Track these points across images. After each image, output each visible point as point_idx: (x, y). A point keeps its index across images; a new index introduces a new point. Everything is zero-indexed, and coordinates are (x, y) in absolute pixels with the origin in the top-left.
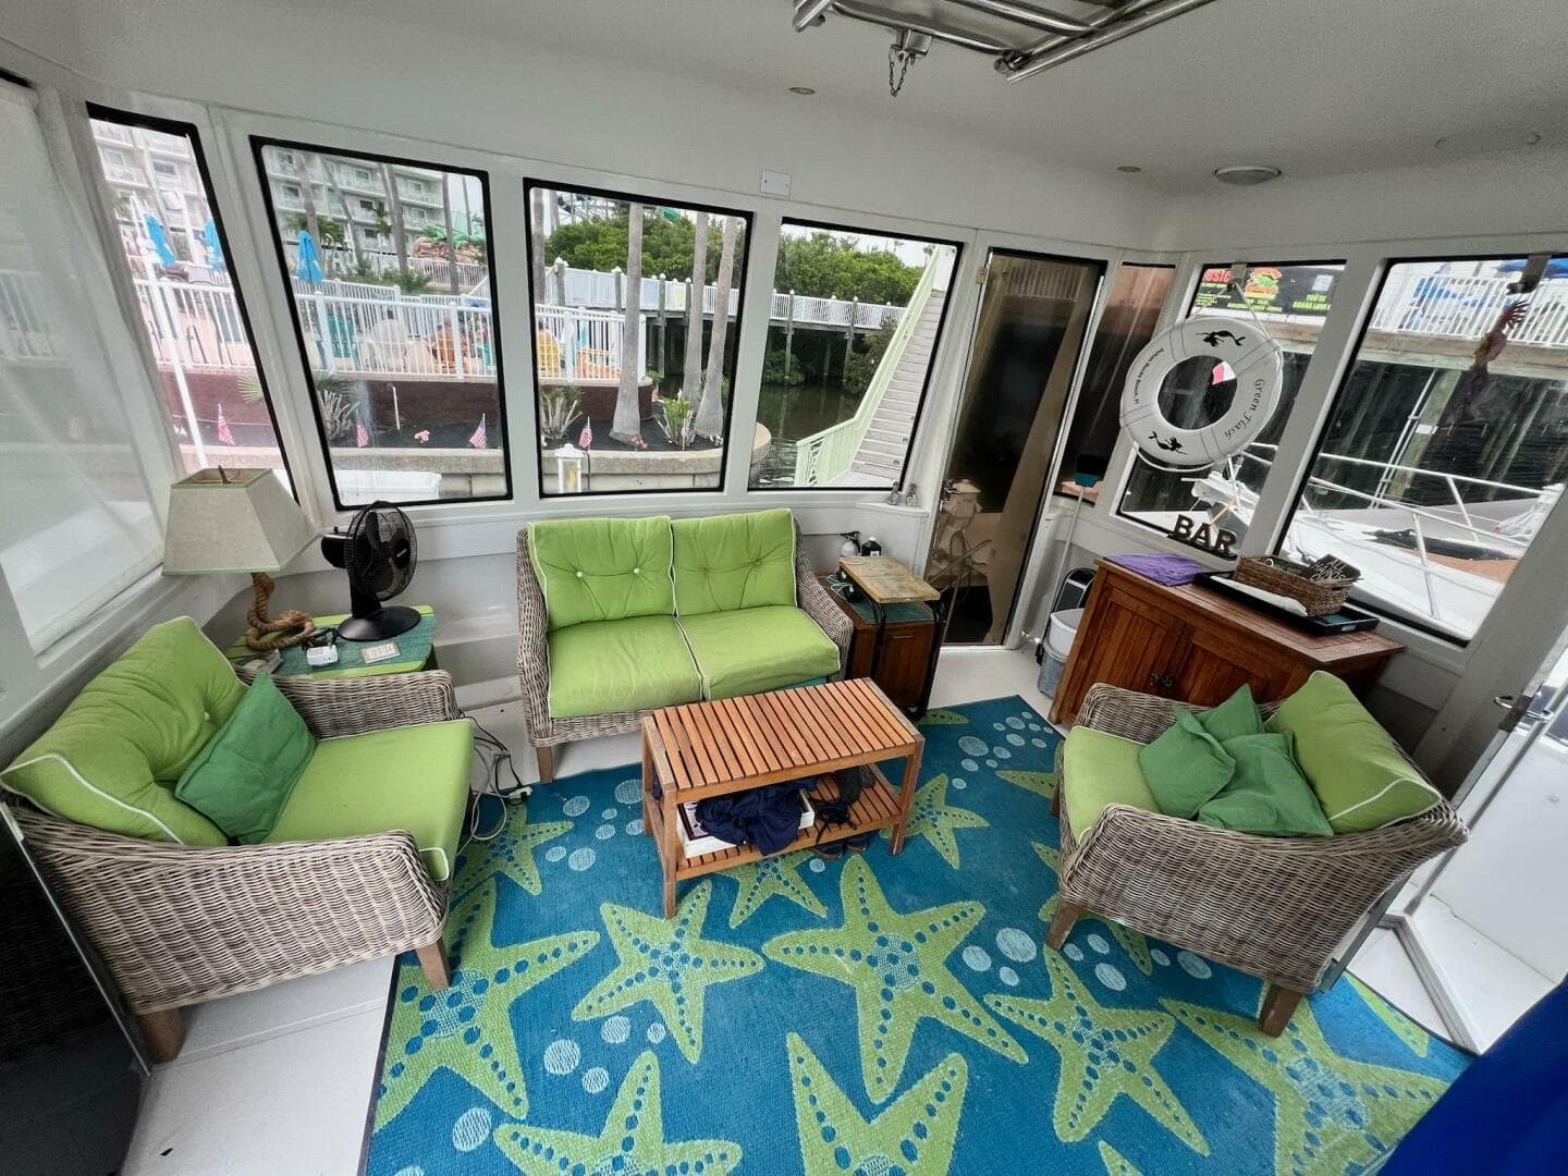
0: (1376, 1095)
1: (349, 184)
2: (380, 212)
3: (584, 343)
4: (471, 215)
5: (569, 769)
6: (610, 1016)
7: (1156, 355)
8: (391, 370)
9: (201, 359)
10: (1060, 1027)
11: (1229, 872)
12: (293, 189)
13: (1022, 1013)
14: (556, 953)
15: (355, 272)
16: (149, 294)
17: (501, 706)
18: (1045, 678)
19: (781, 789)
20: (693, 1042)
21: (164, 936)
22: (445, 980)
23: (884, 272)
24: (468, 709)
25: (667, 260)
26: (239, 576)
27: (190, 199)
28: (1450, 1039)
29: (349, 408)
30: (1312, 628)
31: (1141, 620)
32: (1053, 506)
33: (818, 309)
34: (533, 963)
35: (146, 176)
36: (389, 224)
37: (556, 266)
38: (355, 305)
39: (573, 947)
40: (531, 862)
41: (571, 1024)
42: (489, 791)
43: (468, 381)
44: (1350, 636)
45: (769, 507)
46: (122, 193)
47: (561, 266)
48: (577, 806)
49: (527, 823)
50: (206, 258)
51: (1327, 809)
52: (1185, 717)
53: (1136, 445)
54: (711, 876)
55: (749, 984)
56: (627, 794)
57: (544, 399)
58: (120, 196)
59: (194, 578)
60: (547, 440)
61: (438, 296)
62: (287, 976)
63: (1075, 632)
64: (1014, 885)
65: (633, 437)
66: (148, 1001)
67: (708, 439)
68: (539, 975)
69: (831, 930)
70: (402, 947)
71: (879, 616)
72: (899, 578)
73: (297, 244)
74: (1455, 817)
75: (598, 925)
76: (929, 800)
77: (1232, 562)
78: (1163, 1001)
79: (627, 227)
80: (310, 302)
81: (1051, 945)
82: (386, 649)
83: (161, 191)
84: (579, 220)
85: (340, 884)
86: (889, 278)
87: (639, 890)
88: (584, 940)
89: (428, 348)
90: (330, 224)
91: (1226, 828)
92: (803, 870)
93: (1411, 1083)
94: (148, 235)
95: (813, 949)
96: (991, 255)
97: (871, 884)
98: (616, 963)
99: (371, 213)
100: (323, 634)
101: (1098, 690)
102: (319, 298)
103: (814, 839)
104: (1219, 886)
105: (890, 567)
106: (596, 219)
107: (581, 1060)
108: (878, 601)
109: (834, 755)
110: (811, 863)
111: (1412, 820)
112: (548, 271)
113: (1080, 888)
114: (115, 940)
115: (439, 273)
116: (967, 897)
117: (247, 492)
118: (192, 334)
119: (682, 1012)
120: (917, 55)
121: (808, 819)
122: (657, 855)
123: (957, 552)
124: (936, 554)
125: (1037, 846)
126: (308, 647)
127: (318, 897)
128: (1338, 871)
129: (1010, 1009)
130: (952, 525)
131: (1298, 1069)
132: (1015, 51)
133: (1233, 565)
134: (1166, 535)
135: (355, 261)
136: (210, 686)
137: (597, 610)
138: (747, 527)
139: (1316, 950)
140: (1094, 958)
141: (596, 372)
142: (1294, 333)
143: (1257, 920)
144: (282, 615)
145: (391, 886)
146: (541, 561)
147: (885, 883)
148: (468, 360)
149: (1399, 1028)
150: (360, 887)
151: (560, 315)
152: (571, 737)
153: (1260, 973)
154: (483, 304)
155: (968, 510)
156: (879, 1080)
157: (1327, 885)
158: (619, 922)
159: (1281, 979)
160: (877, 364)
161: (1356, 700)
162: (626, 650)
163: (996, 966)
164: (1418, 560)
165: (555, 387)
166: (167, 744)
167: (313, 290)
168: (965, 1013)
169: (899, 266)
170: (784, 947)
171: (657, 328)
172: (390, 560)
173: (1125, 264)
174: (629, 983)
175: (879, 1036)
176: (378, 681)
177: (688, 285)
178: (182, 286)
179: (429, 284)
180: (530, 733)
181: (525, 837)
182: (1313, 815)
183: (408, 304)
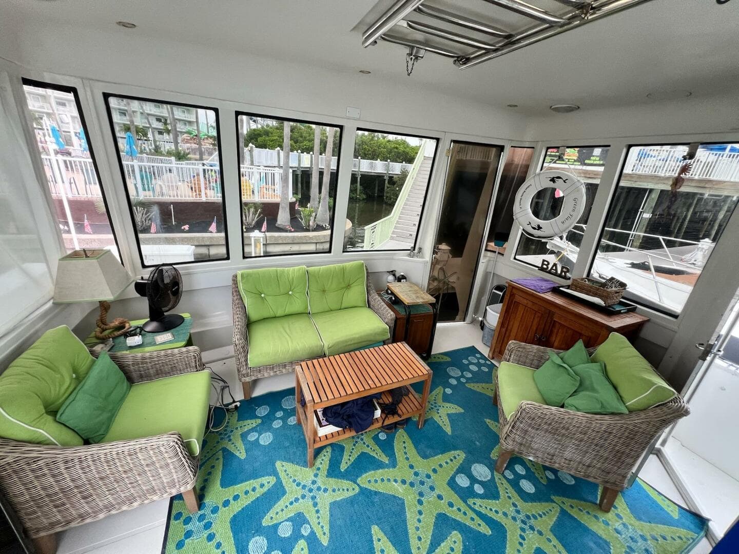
0: (657, 540)
1: (151, 110)
2: (166, 123)
3: (263, 183)
4: (209, 125)
5: (258, 392)
6: (282, 522)
7: (528, 187)
8: (170, 196)
9: (77, 193)
10: (505, 514)
11: (581, 433)
12: (123, 113)
13: (486, 508)
14: (254, 490)
15: (153, 151)
16: (50, 162)
17: (224, 361)
18: (485, 337)
19: (365, 400)
20: (324, 534)
21: (48, 496)
22: (196, 507)
23: (401, 148)
24: (207, 363)
25: (301, 144)
26: (92, 303)
27: (73, 117)
28: (688, 509)
29: (149, 215)
30: (607, 311)
31: (529, 309)
32: (485, 256)
33: (372, 166)
34: (242, 495)
35: (52, 107)
36: (170, 128)
37: (249, 148)
38: (153, 167)
39: (262, 486)
40: (240, 441)
41: (262, 528)
42: (218, 405)
43: (207, 201)
44: (625, 315)
45: (352, 260)
46: (38, 115)
47: (252, 148)
48: (263, 411)
49: (238, 421)
50: (80, 145)
51: (624, 400)
52: (553, 355)
53: (522, 228)
54: (331, 445)
55: (351, 501)
56: (287, 404)
57: (245, 209)
58: (37, 116)
59: (69, 305)
60: (246, 229)
61: (193, 162)
62: (113, 512)
63: (499, 315)
64: (478, 441)
65: (287, 226)
66: (38, 530)
67: (323, 226)
68: (244, 502)
69: (391, 469)
70: (174, 492)
71: (407, 311)
72: (416, 292)
73: (125, 138)
74: (683, 402)
75: (275, 473)
76: (435, 400)
77: (568, 281)
78: (553, 497)
79: (283, 130)
80: (131, 165)
81: (498, 471)
82: (166, 336)
83: (59, 114)
84: (259, 126)
85: (143, 462)
86: (404, 151)
87: (294, 453)
88: (268, 481)
89: (188, 186)
90: (141, 129)
91: (578, 411)
92: (376, 439)
93: (672, 532)
94: (51, 135)
95: (382, 480)
96: (452, 143)
97: (409, 444)
98: (284, 493)
99: (161, 124)
100: (135, 329)
101: (512, 343)
102: (136, 163)
103: (381, 423)
104: (576, 440)
105: (411, 287)
106: (268, 126)
107: (268, 547)
108: (406, 304)
109: (390, 382)
110: (379, 435)
111: (664, 404)
112: (246, 150)
113: (511, 443)
114: (22, 499)
115: (194, 151)
116: (455, 449)
117: (98, 261)
118: (72, 181)
119: (319, 517)
120: (419, 58)
121: (378, 413)
122: (304, 435)
123: (441, 277)
124: (432, 279)
125: (487, 421)
126: (127, 337)
127: (131, 470)
128: (632, 430)
129: (480, 506)
130: (438, 264)
131: (620, 529)
132: (463, 56)
133: (569, 282)
134: (537, 269)
135: (153, 146)
136: (76, 360)
137: (272, 312)
138: (343, 270)
139: (624, 469)
140: (519, 477)
141: (269, 196)
142: (586, 174)
143: (596, 455)
144: (114, 320)
145: (169, 461)
146: (243, 289)
147: (416, 444)
148: (208, 191)
149: (664, 504)
150: (153, 463)
151: (252, 170)
152: (259, 376)
153: (598, 481)
154: (215, 165)
155: (445, 257)
156: (419, 548)
157: (627, 437)
158: (285, 471)
159: (609, 484)
160: (400, 190)
161: (631, 346)
162: (286, 331)
163: (472, 484)
164: (652, 276)
165: (250, 203)
166: (53, 392)
167: (133, 160)
168: (459, 510)
169: (408, 146)
170: (369, 480)
171: (297, 175)
172: (169, 292)
173: (512, 146)
174: (291, 503)
175: (417, 524)
176: (163, 353)
177: (311, 155)
178: (68, 158)
179: (189, 156)
180: (239, 375)
181: (237, 428)
182: (618, 404)
183: (179, 166)
